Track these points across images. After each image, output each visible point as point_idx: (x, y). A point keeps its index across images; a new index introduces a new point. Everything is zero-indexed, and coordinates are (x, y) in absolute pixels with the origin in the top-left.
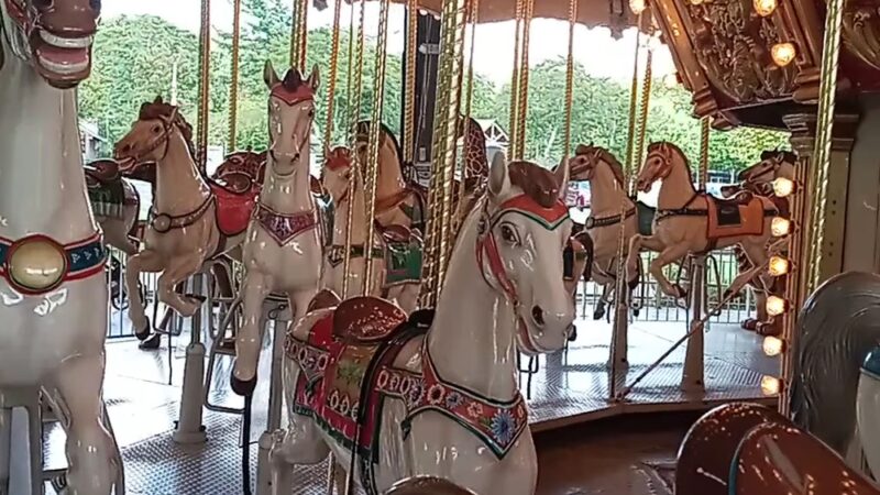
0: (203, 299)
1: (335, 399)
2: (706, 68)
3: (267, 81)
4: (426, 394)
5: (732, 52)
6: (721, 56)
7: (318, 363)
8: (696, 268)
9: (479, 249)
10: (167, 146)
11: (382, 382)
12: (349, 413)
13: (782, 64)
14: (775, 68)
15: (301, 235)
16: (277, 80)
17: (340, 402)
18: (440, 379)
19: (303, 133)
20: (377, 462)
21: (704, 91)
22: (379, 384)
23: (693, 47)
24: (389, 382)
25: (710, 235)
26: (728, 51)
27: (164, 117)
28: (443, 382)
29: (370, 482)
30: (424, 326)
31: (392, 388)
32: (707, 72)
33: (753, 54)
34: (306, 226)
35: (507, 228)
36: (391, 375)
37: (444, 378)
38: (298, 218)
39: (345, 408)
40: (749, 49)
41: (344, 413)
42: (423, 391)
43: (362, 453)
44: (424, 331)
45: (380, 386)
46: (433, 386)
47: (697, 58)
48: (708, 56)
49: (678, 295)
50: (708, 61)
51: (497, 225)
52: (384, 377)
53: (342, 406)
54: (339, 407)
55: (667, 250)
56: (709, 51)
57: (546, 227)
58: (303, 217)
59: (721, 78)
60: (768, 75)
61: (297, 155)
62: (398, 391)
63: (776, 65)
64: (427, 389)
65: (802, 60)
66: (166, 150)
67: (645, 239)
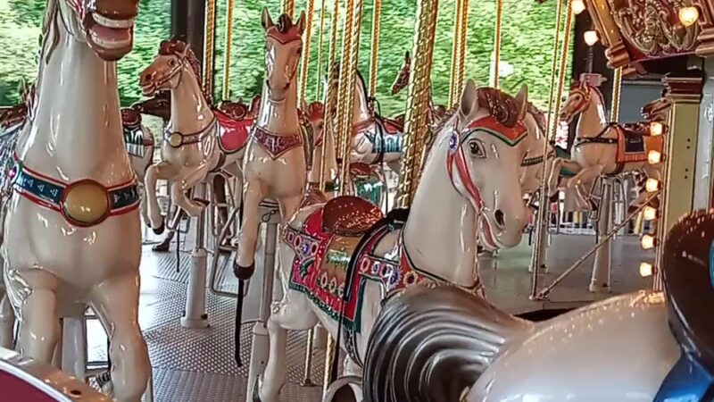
0: (207, 203)
1: (325, 279)
2: (620, 26)
3: (264, 24)
4: (402, 279)
5: (643, 15)
6: (635, 17)
7: (310, 250)
8: (606, 187)
9: (450, 162)
10: (181, 77)
11: (365, 267)
12: (337, 291)
13: (687, 24)
14: (680, 27)
15: (289, 152)
16: (271, 23)
17: (329, 282)
18: (414, 267)
19: (293, 66)
20: (359, 332)
21: (620, 45)
22: (361, 268)
23: (610, 9)
24: (370, 267)
25: (619, 160)
26: (640, 13)
27: (177, 53)
28: (417, 269)
29: (353, 347)
30: (399, 222)
31: (373, 272)
32: (622, 31)
33: (662, 16)
34: (294, 145)
35: (475, 144)
36: (372, 263)
37: (417, 266)
38: (288, 137)
39: (333, 287)
40: (658, 11)
41: (332, 291)
42: (399, 277)
43: (347, 323)
44: (400, 226)
45: (363, 271)
46: (408, 273)
47: (613, 19)
48: (623, 16)
49: (591, 208)
50: (623, 20)
51: (466, 141)
52: (366, 263)
53: (330, 285)
54: (328, 286)
55: (583, 171)
56: (624, 13)
57: (508, 144)
58: (291, 137)
59: (634, 35)
60: (674, 33)
61: (288, 85)
62: (378, 275)
63: (681, 24)
64: (402, 274)
65: (703, 21)
66: (180, 80)
67: (565, 162)
